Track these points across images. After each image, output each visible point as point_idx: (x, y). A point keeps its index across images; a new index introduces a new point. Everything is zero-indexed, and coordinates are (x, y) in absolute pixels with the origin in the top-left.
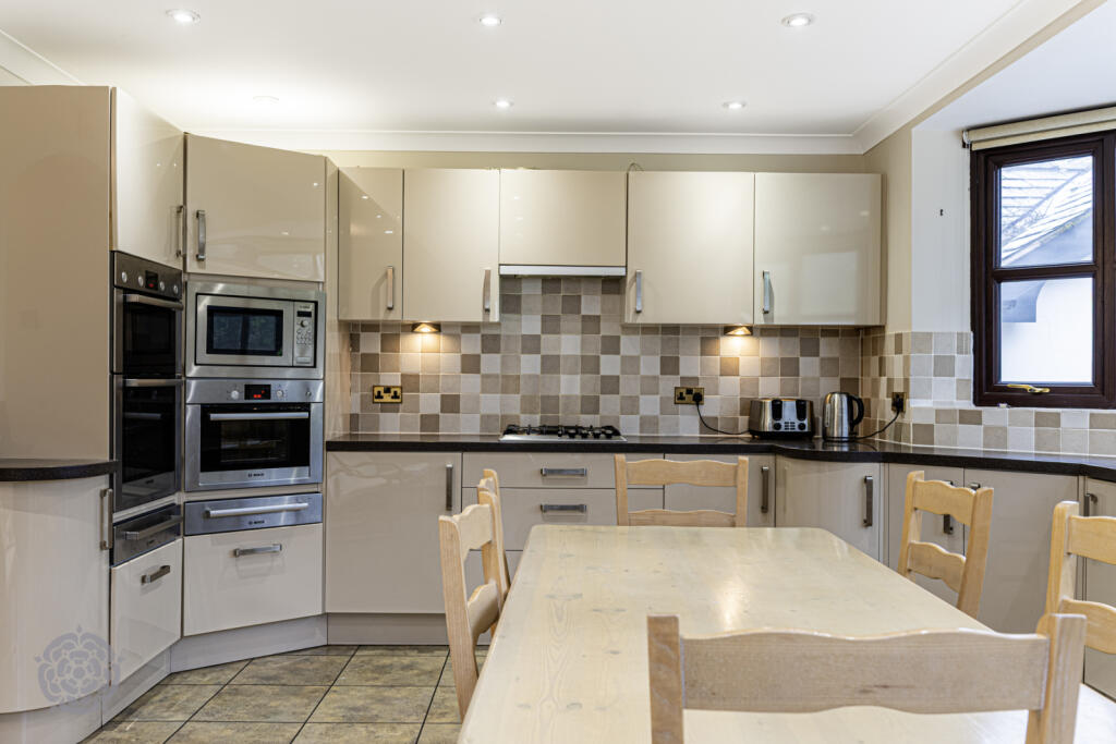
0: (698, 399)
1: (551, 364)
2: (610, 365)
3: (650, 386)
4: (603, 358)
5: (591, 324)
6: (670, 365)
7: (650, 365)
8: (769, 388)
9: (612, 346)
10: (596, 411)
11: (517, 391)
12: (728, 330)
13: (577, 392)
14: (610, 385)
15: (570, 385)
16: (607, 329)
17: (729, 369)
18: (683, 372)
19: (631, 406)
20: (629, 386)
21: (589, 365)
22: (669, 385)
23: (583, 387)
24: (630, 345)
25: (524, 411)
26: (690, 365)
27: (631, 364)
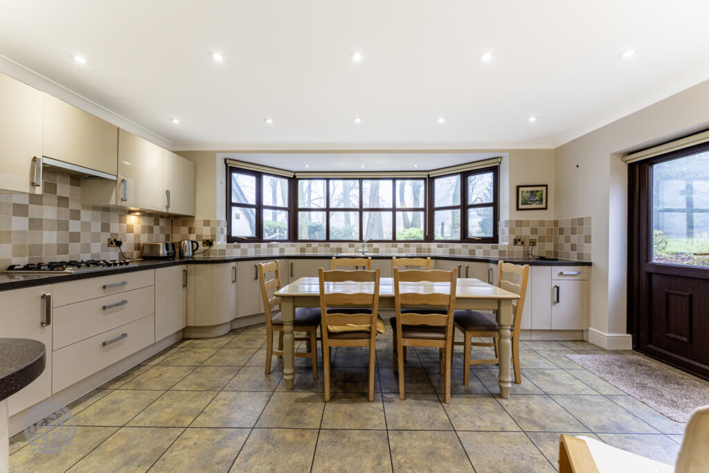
0: (119, 244)
1: (36, 224)
2: (74, 226)
3: (96, 238)
4: (71, 222)
5: (63, 201)
6: (105, 227)
7: (96, 227)
8: (144, 239)
9: (76, 215)
10: (67, 252)
11: (9, 242)
12: (130, 212)
13: (55, 241)
14: (75, 237)
15: (49, 238)
16: (73, 205)
17: (130, 230)
18: (112, 231)
19: (86, 248)
20: (85, 238)
21: (62, 225)
22: (105, 237)
23: (59, 238)
24: (86, 215)
25: (15, 256)
26: (115, 228)
27: (86, 226)
